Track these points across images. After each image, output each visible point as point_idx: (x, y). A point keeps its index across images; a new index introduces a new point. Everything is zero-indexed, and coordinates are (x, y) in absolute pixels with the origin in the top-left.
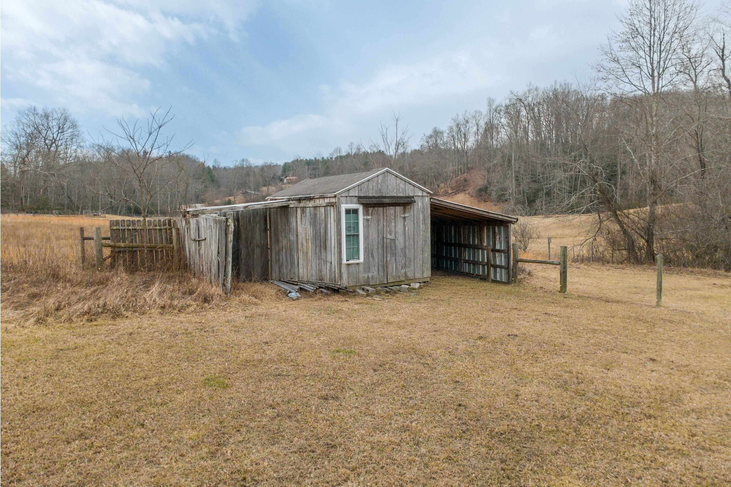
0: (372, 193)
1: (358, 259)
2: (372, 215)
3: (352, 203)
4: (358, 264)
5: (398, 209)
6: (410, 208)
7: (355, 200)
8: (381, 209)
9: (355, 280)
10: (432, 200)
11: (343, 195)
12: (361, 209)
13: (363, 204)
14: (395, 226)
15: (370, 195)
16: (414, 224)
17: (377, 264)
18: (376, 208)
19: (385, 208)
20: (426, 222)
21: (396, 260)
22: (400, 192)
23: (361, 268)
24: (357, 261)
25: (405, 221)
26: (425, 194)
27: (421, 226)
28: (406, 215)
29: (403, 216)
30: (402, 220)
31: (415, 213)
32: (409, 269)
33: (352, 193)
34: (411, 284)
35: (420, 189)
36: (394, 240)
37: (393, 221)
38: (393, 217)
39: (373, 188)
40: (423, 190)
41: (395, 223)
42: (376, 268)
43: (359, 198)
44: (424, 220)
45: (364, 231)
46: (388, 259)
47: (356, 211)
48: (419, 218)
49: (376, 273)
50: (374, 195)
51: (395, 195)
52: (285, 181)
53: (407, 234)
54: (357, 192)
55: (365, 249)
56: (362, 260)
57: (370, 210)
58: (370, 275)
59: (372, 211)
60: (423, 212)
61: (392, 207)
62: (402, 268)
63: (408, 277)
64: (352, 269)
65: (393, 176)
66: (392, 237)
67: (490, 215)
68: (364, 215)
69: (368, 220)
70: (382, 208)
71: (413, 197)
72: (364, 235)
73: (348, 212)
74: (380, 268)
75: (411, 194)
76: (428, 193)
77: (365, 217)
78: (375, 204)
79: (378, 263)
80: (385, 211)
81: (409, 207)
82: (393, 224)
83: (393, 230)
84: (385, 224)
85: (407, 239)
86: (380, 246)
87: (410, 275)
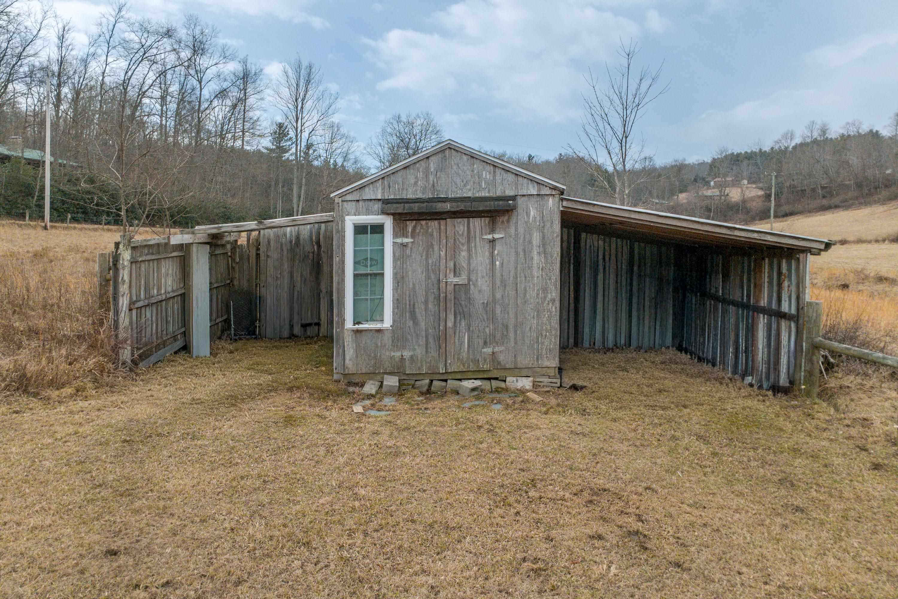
0: (415, 192)
1: (382, 321)
2: (413, 237)
3: (368, 212)
4: (379, 331)
5: (476, 223)
6: (508, 221)
7: (377, 206)
8: (434, 224)
9: (373, 362)
10: (565, 203)
11: (349, 197)
12: (388, 223)
13: (393, 214)
14: (470, 257)
15: (410, 196)
16: (517, 253)
17: (423, 333)
18: (423, 222)
19: (443, 222)
20: (549, 249)
21: (469, 326)
22: (481, 189)
23: (387, 339)
24: (378, 326)
25: (493, 249)
26: (546, 191)
27: (536, 257)
28: (496, 236)
29: (490, 237)
30: (487, 246)
31: (521, 230)
32: (502, 348)
33: (368, 194)
34: (508, 379)
35: (532, 180)
36: (466, 287)
37: (465, 248)
38: (463, 240)
39: (416, 183)
40: (539, 183)
41: (469, 250)
42: (422, 341)
43: (386, 202)
44: (544, 244)
45: (394, 267)
46: (450, 324)
47: (378, 229)
48: (530, 242)
49: (420, 352)
50: (420, 195)
51: (470, 194)
52: (712, 183)
53: (498, 274)
54: (380, 191)
55: (397, 302)
56: (387, 323)
57: (410, 225)
58: (407, 354)
59: (414, 228)
60: (542, 229)
61: (459, 220)
62: (485, 343)
63: (499, 363)
64: (365, 339)
65: (465, 158)
66: (462, 280)
67: (737, 233)
68: (396, 235)
69: (404, 246)
70: (436, 222)
71: (514, 198)
72: (395, 275)
73: (360, 230)
74: (431, 340)
75: (510, 192)
76: (555, 188)
77: (399, 240)
78: (420, 214)
79: (427, 330)
80: (442, 227)
81: (505, 218)
82: (464, 254)
83: (465, 265)
84: (443, 254)
85: (498, 282)
86: (431, 298)
87: (505, 359)
